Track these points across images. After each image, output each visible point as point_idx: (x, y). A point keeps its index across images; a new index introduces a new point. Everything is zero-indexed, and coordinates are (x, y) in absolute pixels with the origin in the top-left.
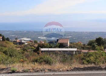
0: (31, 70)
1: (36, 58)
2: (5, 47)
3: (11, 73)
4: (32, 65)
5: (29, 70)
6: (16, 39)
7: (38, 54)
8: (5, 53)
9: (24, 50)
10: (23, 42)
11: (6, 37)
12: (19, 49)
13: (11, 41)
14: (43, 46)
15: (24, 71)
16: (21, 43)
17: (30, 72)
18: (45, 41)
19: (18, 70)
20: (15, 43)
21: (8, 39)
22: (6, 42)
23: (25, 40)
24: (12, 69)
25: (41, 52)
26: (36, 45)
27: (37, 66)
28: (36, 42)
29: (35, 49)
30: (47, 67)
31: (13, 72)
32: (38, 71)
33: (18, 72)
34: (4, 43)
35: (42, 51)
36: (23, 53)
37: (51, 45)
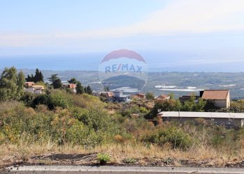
0: (142, 161)
1: (150, 133)
2: (83, 107)
3: (97, 165)
4: (144, 149)
5: (138, 160)
6: (107, 89)
7: (156, 123)
8: (83, 119)
9: (123, 115)
10: (121, 96)
11: (84, 85)
12: (112, 112)
13: (96, 95)
14: (167, 107)
15: (126, 163)
16: (116, 99)
17: (140, 165)
18: (171, 94)
19: (112, 160)
20: (104, 98)
21: (88, 90)
22: (85, 97)
24: (100, 156)
25: (161, 120)
26: (151, 105)
27: (154, 151)
28: (150, 97)
29: (148, 112)
30: (178, 154)
31: (103, 163)
32: (156, 164)
33: (112, 164)
34: (81, 99)
35: (165, 119)
36: (121, 121)
37: (187, 103)
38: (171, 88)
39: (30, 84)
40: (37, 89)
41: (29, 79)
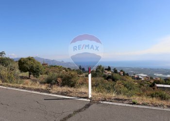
0: (150, 104)
1: (152, 93)
2: (125, 81)
3: (132, 104)
4: (151, 99)
5: (148, 103)
6: (135, 74)
7: (154, 89)
8: (125, 86)
9: (141, 85)
10: (140, 77)
11: (126, 73)
12: (136, 83)
13: (130, 76)
14: (159, 82)
15: (143, 104)
16: (138, 78)
17: (150, 106)
18: (160, 77)
19: (138, 103)
20: (133, 78)
21: (127, 74)
22: (126, 77)
23: (142, 76)
24: (133, 100)
25: (156, 88)
26: (152, 81)
27: (156, 101)
28: (151, 78)
29: (151, 84)
30: (164, 102)
31: (134, 103)
32: (156, 106)
33: (138, 104)
34: (124, 78)
35: (158, 87)
36: (140, 87)
37: (167, 81)
38: (161, 75)
39: (106, 71)
40: (109, 73)
41: (106, 69)
